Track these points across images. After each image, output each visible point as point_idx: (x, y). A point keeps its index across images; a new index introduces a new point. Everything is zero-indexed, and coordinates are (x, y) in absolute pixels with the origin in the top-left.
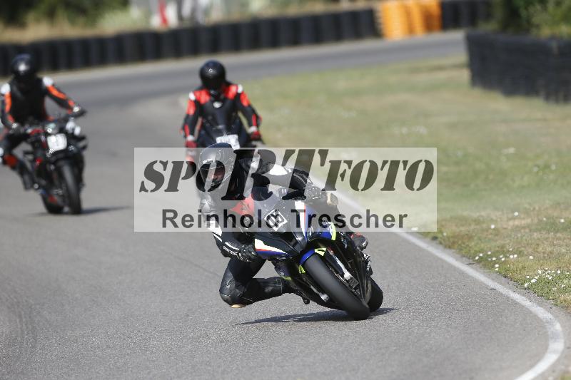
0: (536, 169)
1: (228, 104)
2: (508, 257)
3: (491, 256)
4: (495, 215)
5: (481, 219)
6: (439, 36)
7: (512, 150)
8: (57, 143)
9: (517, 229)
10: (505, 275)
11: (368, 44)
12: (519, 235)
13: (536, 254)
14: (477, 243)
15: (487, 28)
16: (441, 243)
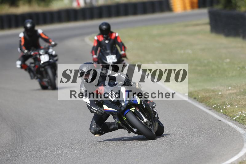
0: (238, 69)
1: (111, 41)
2: (227, 107)
3: (219, 106)
4: (221, 88)
5: (215, 90)
6: (197, 11)
7: (228, 60)
8: (44, 58)
9: (230, 94)
10: (225, 114)
11: (166, 14)
12: (231, 97)
13: (239, 105)
14: (213, 101)
15: (218, 7)
16: (197, 100)
